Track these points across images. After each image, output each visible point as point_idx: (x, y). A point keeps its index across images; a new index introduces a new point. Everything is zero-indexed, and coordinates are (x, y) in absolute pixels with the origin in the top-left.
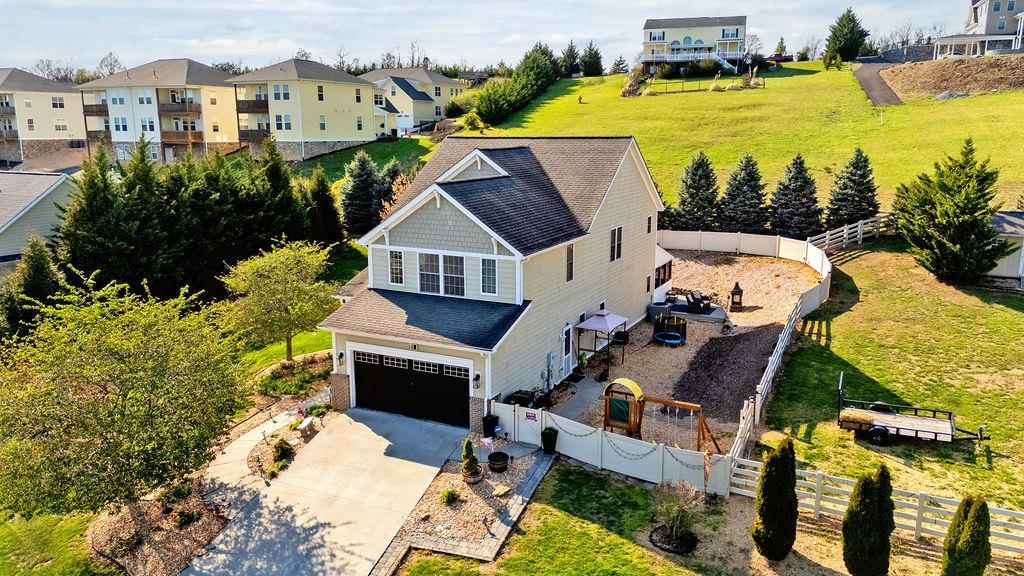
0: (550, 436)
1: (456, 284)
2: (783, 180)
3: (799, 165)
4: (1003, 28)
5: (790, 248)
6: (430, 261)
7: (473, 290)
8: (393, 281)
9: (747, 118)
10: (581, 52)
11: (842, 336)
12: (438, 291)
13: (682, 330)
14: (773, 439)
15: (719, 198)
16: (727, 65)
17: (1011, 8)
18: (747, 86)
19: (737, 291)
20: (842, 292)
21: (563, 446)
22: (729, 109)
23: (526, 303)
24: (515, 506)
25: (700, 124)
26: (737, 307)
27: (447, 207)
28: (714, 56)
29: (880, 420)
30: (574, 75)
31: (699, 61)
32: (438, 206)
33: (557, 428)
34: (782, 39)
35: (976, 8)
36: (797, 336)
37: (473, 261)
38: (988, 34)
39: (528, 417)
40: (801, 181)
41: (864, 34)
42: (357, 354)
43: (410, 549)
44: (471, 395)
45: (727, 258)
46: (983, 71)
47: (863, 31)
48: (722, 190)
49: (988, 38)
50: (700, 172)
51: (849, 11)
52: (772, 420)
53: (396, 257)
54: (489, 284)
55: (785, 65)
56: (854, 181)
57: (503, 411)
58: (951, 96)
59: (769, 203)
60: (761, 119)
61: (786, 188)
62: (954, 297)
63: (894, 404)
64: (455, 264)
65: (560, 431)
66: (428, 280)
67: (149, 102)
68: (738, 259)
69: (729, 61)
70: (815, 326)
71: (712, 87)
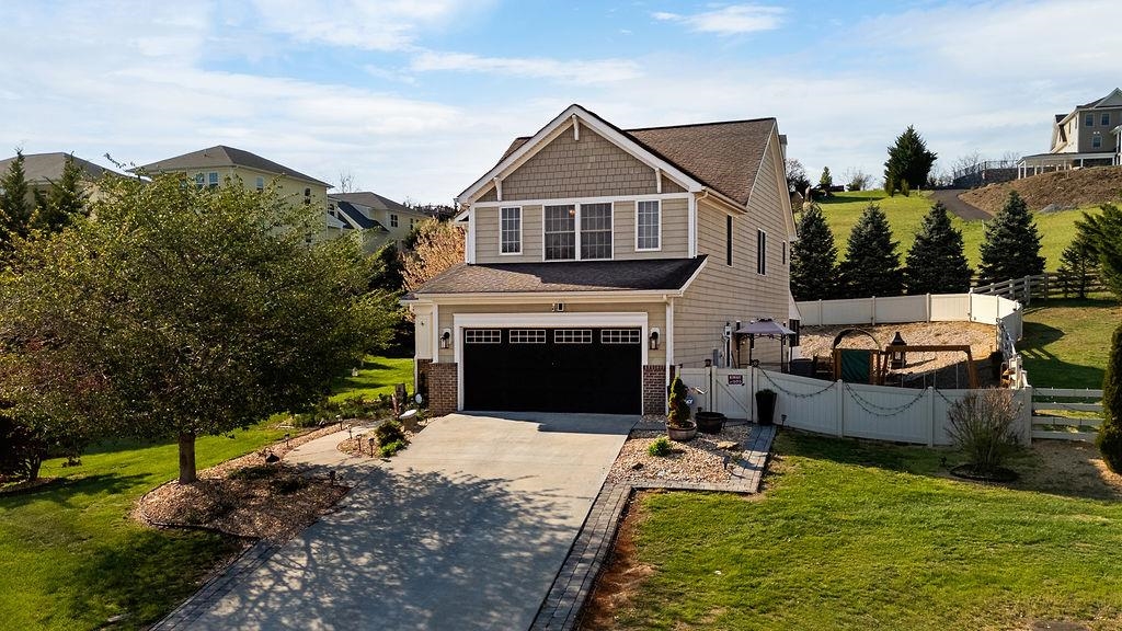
0: (766, 402)
1: (599, 242)
2: (922, 233)
3: (940, 213)
4: (1099, 145)
6: (561, 216)
7: (624, 247)
8: (503, 251)
12: (573, 255)
15: (836, 264)
17: (1105, 122)
23: (701, 258)
24: (753, 457)
27: (588, 139)
32: (577, 138)
33: (775, 390)
34: (826, 169)
35: (1062, 126)
37: (625, 207)
38: (1081, 151)
39: (731, 380)
40: (944, 233)
41: (930, 158)
42: (467, 332)
43: (633, 492)
44: (645, 362)
46: (1091, 183)
47: (928, 154)
48: (841, 249)
49: (1082, 157)
50: (812, 229)
51: (911, 131)
53: (511, 216)
54: (648, 237)
55: (836, 194)
56: (1012, 229)
57: (693, 378)
58: (1057, 209)
59: (904, 265)
61: (926, 242)
64: (598, 214)
65: (780, 393)
66: (557, 242)
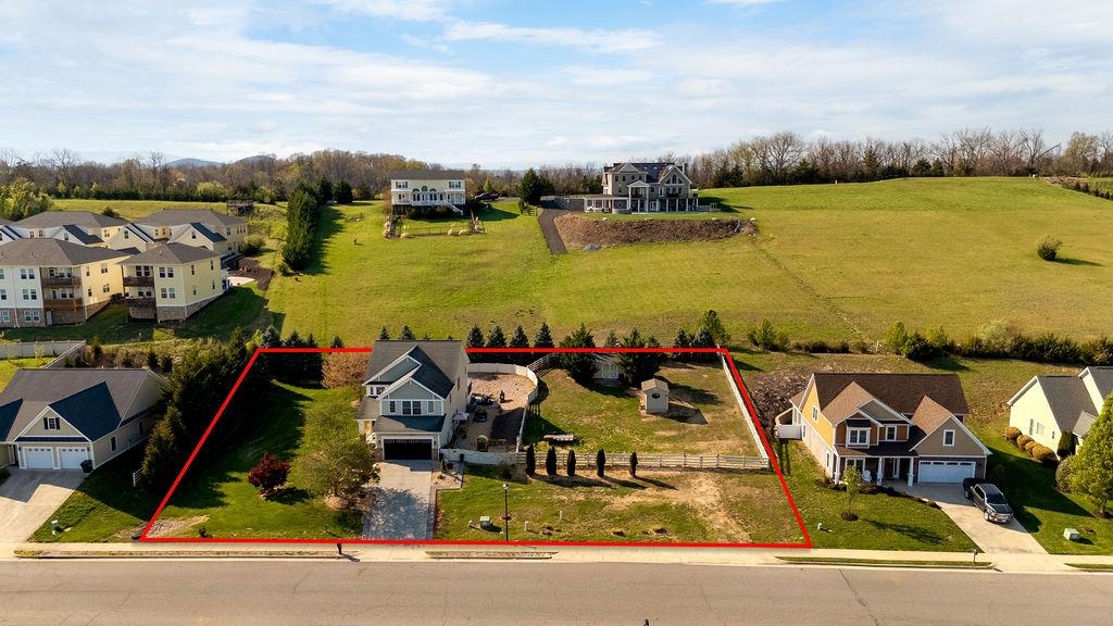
0: (462, 456)
1: (417, 411)
2: (514, 336)
3: (520, 330)
5: (520, 370)
6: (406, 404)
7: (425, 412)
8: (391, 412)
9: (478, 264)
10: (335, 184)
11: (544, 410)
12: (411, 414)
13: (485, 414)
14: (526, 448)
16: (455, 209)
17: (624, 180)
18: (472, 232)
19: (503, 394)
20: (542, 391)
21: (467, 459)
22: (467, 254)
24: (460, 477)
25: (449, 269)
26: (503, 401)
28: (445, 202)
29: (555, 437)
30: (329, 202)
31: (436, 207)
36: (529, 412)
37: (424, 402)
39: (452, 452)
40: (521, 339)
42: (385, 440)
43: (437, 490)
44: (433, 448)
45: (492, 376)
46: (608, 230)
49: (613, 199)
50: (476, 334)
52: (524, 442)
53: (392, 404)
54: (431, 410)
56: (543, 336)
57: (445, 451)
59: (508, 347)
60: (487, 265)
61: (515, 340)
62: (580, 389)
63: (560, 432)
64: (417, 404)
65: (464, 454)
66: (407, 411)
67: (32, 277)
68: (500, 376)
69: (457, 206)
70: (534, 407)
71: (450, 232)
